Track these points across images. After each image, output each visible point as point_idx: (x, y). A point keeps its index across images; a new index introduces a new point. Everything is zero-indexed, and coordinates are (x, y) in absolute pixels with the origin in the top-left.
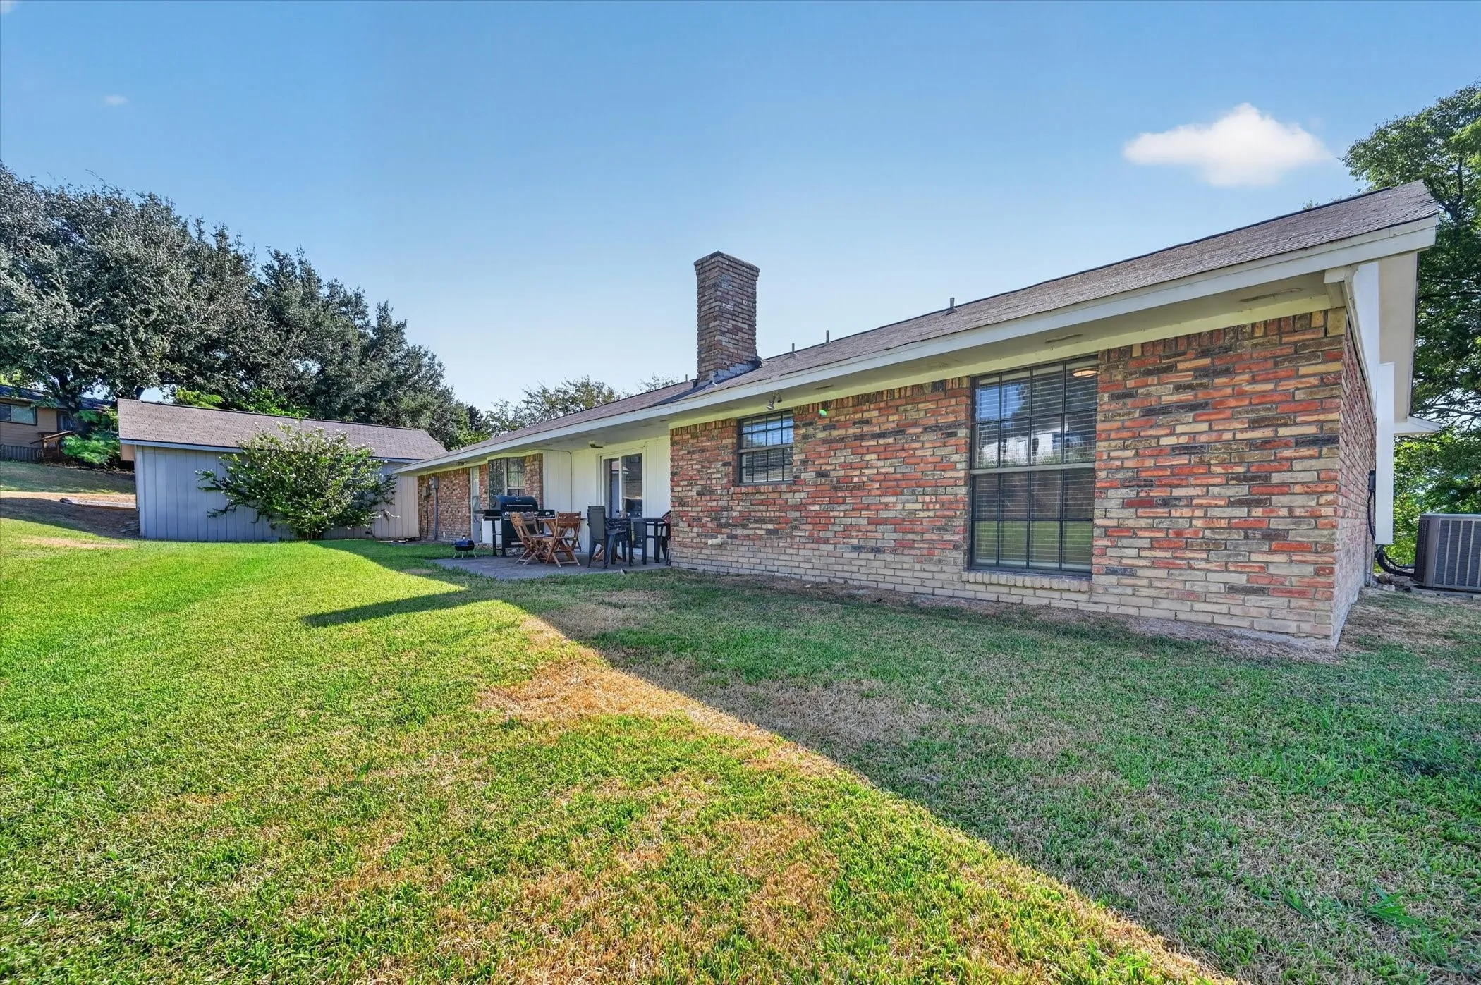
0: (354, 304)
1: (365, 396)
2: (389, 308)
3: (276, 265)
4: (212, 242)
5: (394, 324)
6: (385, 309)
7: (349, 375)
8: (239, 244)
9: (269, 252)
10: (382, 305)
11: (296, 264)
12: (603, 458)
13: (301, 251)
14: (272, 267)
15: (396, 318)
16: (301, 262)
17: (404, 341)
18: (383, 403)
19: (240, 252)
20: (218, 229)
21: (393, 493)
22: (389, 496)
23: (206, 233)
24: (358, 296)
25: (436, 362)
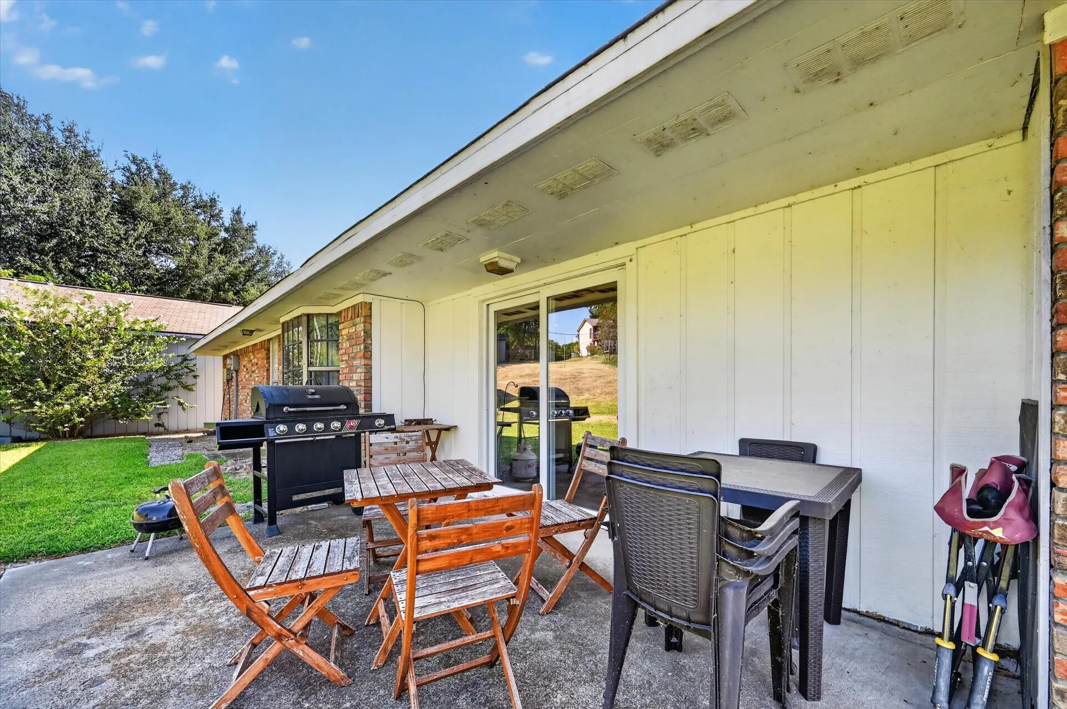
0: (209, 206)
1: (213, 287)
2: (242, 212)
3: (134, 168)
4: (60, 138)
5: (245, 225)
6: (238, 213)
7: (197, 267)
8: (87, 139)
9: (126, 156)
10: (236, 209)
11: (153, 167)
12: (493, 308)
13: (157, 156)
14: (129, 170)
15: (247, 221)
16: (157, 166)
17: (254, 241)
18: (231, 294)
19: (89, 148)
20: (66, 123)
21: (195, 377)
22: (189, 380)
23: (55, 129)
24: (213, 201)
25: (285, 261)
